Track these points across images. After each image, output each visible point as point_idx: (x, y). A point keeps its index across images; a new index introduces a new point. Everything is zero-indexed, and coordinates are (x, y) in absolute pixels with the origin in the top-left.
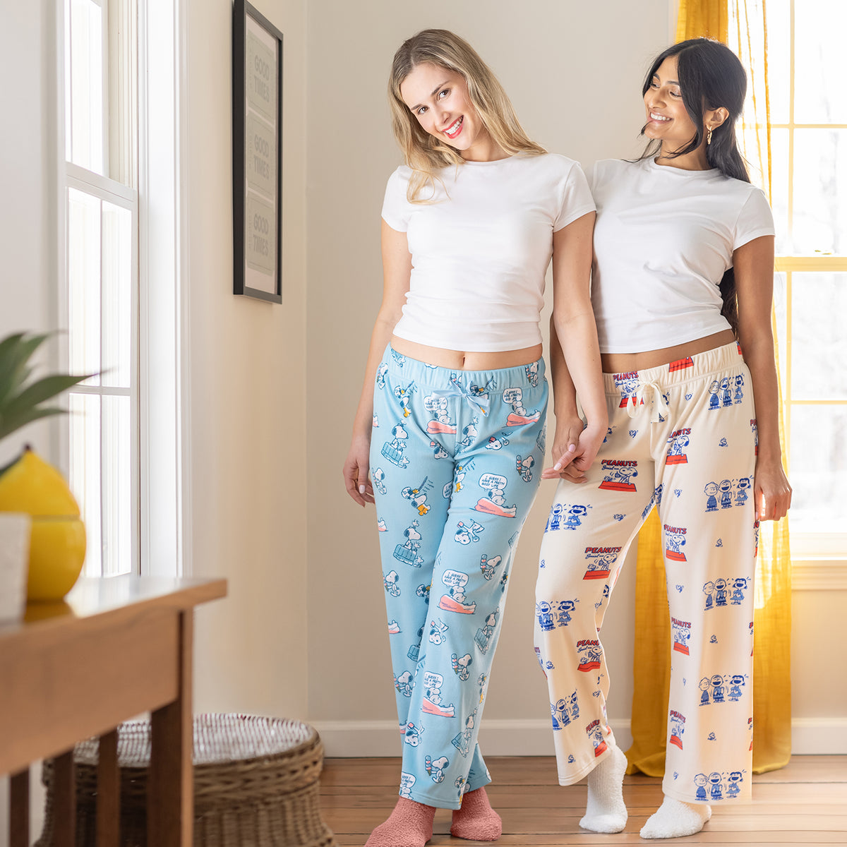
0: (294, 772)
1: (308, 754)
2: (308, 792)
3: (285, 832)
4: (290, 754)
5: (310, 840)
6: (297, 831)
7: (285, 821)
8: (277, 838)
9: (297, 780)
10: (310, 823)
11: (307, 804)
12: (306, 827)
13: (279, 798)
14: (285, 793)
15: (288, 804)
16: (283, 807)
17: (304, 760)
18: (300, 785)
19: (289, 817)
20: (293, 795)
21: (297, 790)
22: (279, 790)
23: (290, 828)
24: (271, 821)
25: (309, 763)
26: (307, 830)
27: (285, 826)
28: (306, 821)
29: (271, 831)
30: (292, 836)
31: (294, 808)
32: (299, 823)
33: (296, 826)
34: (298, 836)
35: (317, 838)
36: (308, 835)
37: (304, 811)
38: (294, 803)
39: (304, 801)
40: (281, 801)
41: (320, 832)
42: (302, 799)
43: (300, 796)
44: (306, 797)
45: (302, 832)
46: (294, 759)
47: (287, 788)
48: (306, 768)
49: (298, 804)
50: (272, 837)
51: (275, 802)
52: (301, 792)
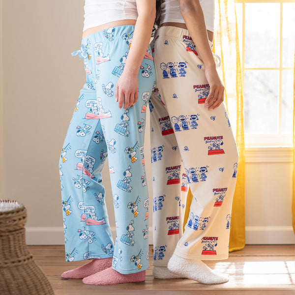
0: (15, 221)
1: (21, 213)
2: (21, 232)
3: (10, 251)
4: (12, 212)
5: (22, 256)
6: (16, 251)
7: (10, 245)
8: (6, 254)
9: (16, 225)
10: (22, 247)
11: (20, 238)
12: (20, 249)
13: (7, 234)
14: (10, 231)
15: (11, 237)
16: (9, 238)
17: (18, 216)
18: (18, 228)
19: (12, 243)
20: (14, 233)
21: (16, 230)
22: (7, 229)
23: (13, 249)
24: (3, 245)
25: (21, 217)
26: (21, 251)
27: (10, 248)
28: (20, 246)
29: (3, 250)
30: (13, 254)
31: (14, 240)
32: (17, 247)
33: (15, 248)
34: (17, 253)
35: (25, 255)
36: (21, 253)
37: (19, 241)
38: (14, 237)
39: (19, 237)
40: (8, 235)
41: (27, 252)
42: (18, 235)
43: (17, 234)
44: (20, 235)
45: (18, 251)
46: (14, 214)
47: (11, 229)
48: (20, 219)
49: (16, 238)
50: (4, 253)
51: (5, 236)
52: (17, 232)
